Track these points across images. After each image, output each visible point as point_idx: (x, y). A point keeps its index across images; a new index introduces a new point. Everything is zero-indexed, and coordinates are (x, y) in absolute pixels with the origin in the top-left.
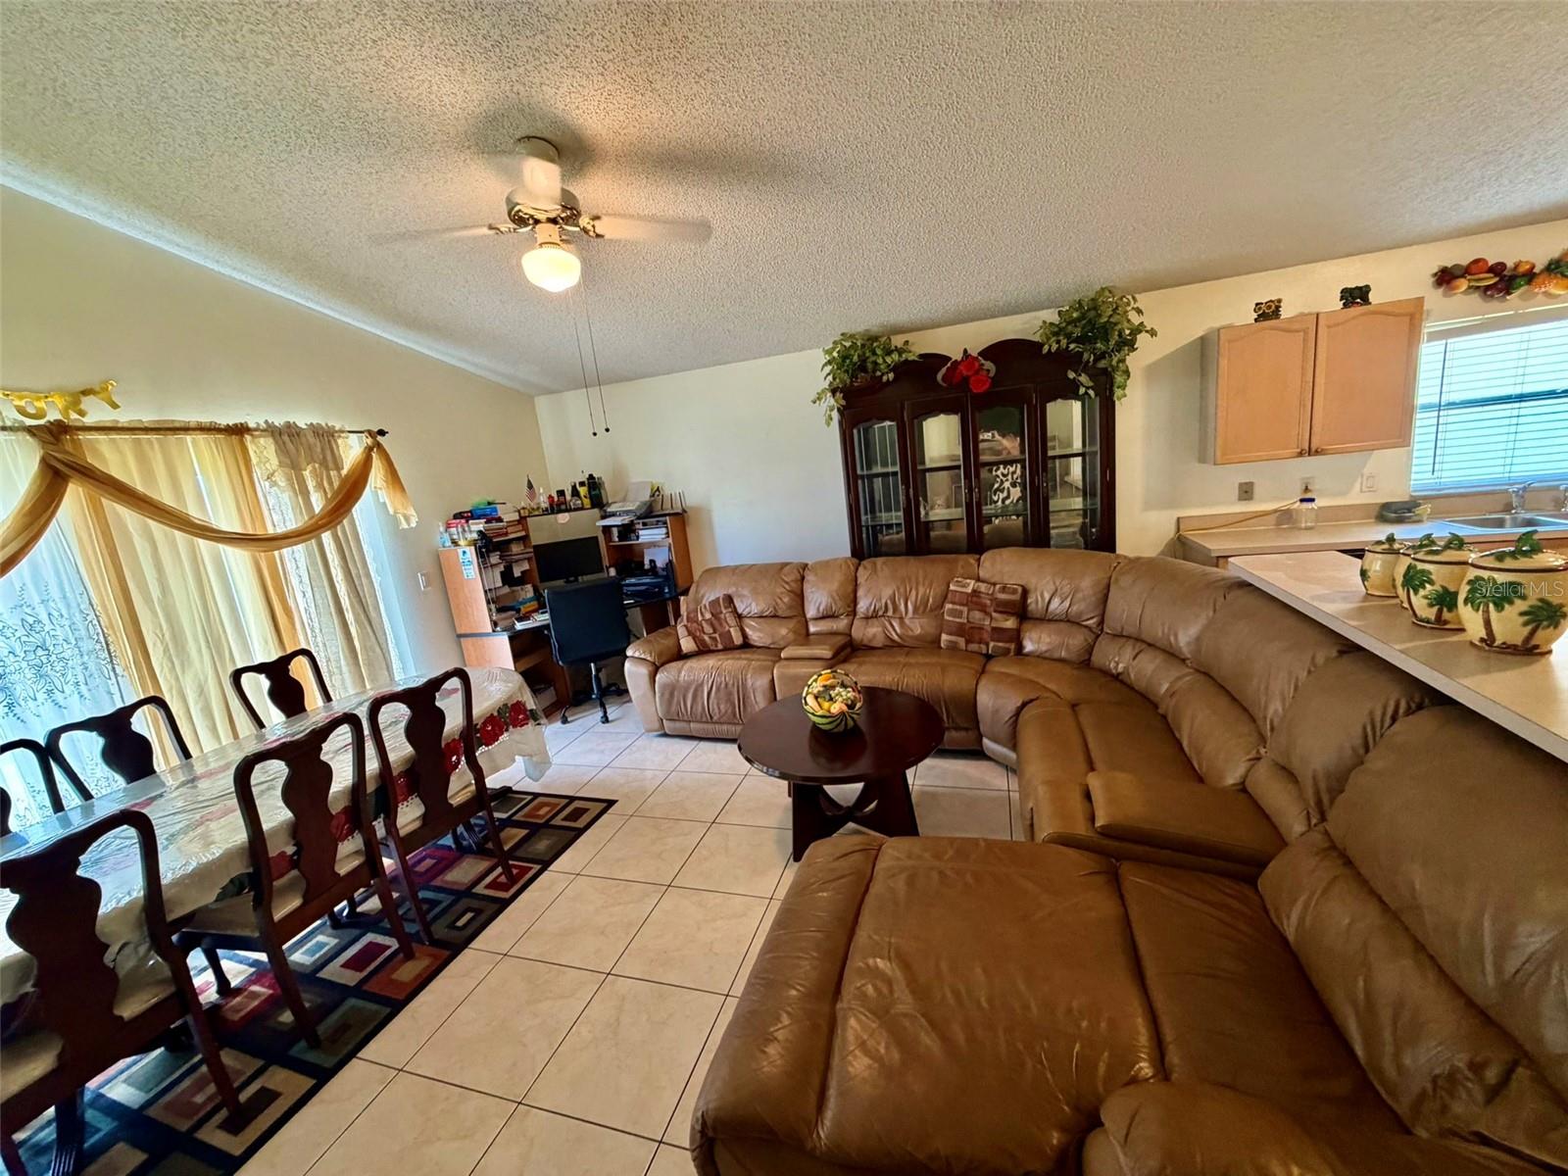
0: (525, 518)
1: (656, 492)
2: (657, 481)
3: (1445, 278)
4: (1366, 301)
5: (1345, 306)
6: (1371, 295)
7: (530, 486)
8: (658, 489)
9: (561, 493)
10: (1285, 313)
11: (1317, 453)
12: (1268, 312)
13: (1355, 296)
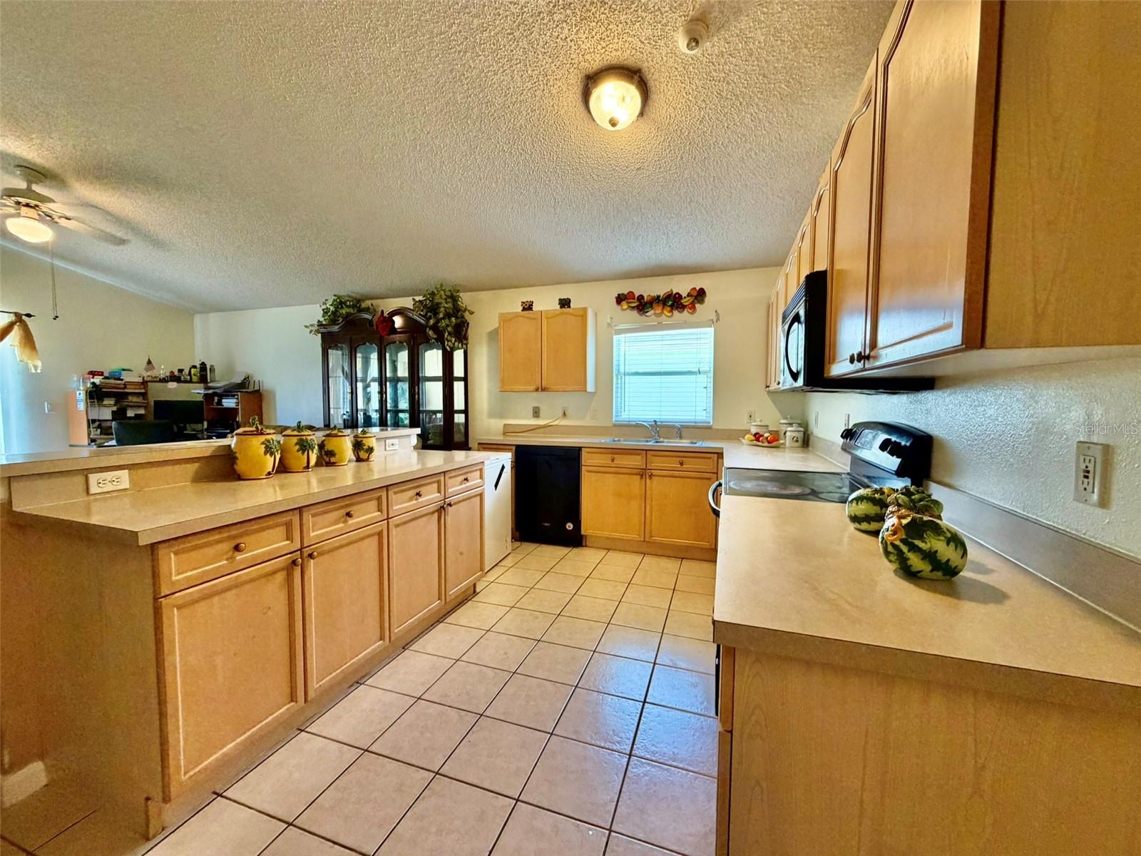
0: (147, 382)
1: (247, 379)
2: (250, 372)
3: (620, 299)
4: (569, 307)
5: (561, 307)
6: (571, 304)
7: (149, 362)
8: (248, 377)
9: (181, 371)
10: (535, 308)
11: (543, 390)
12: (528, 307)
13: (565, 303)
